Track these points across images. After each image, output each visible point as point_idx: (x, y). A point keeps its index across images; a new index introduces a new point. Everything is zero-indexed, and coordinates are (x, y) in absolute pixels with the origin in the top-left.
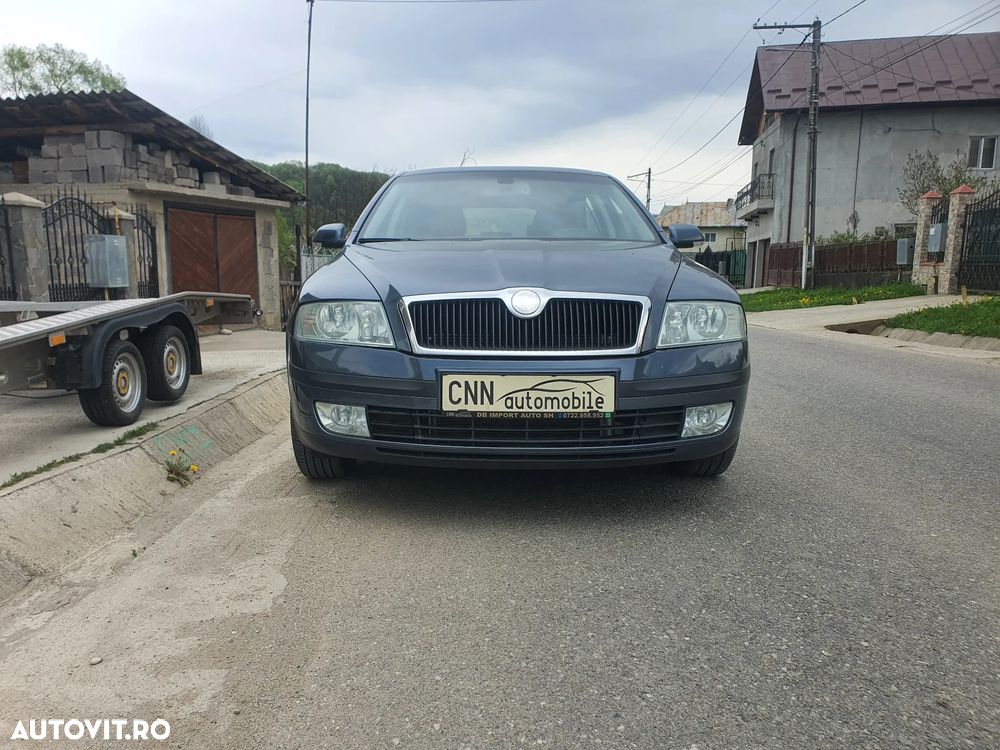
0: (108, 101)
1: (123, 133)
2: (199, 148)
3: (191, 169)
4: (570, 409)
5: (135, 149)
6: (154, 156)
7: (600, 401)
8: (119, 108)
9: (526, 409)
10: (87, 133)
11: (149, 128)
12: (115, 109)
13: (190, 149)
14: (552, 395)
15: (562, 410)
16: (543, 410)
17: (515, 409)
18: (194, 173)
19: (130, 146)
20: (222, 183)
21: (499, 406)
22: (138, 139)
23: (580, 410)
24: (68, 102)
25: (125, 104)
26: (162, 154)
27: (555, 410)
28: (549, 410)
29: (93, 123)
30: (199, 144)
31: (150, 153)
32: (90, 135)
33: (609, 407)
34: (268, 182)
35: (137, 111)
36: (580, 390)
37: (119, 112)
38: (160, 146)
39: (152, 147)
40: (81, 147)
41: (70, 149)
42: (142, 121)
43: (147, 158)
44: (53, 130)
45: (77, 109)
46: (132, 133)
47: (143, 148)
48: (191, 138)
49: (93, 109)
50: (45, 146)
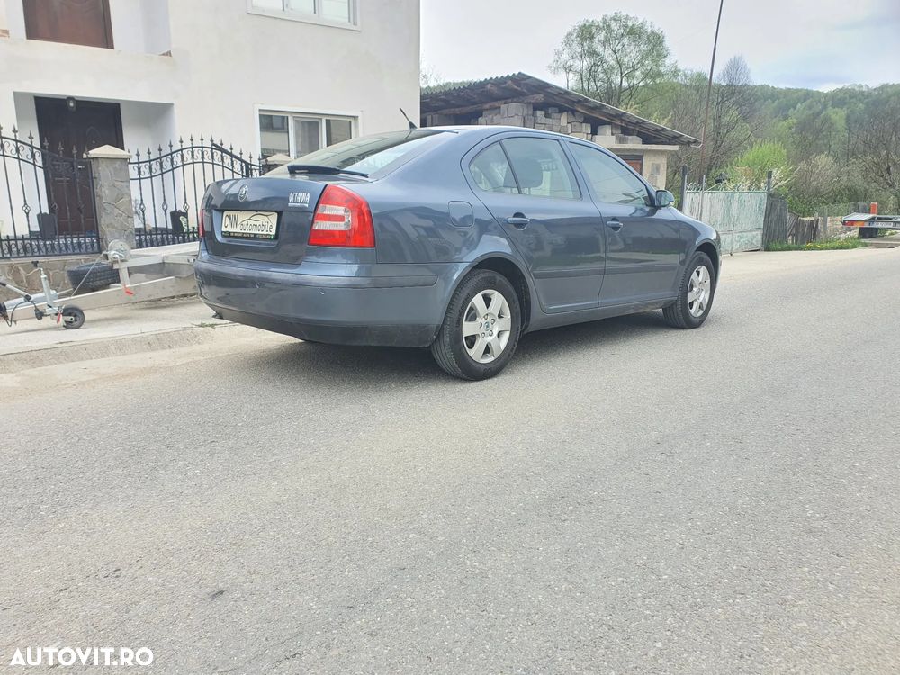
0: (510, 82)
1: (525, 103)
2: (588, 108)
3: (584, 125)
5: (534, 115)
6: (550, 118)
8: (519, 86)
10: (502, 106)
11: (540, 98)
12: (516, 87)
13: (579, 109)
18: (587, 128)
19: (531, 112)
20: (612, 134)
24: (489, 86)
25: (523, 82)
26: (557, 115)
29: (507, 98)
30: (587, 105)
31: (547, 116)
32: (504, 107)
34: (657, 130)
35: (534, 86)
37: (519, 89)
38: (557, 110)
39: (550, 112)
40: (498, 116)
41: (492, 119)
42: (537, 93)
43: (544, 120)
44: (487, 106)
45: (495, 89)
46: (530, 103)
47: (540, 114)
48: (580, 101)
49: (504, 88)
50: (480, 118)
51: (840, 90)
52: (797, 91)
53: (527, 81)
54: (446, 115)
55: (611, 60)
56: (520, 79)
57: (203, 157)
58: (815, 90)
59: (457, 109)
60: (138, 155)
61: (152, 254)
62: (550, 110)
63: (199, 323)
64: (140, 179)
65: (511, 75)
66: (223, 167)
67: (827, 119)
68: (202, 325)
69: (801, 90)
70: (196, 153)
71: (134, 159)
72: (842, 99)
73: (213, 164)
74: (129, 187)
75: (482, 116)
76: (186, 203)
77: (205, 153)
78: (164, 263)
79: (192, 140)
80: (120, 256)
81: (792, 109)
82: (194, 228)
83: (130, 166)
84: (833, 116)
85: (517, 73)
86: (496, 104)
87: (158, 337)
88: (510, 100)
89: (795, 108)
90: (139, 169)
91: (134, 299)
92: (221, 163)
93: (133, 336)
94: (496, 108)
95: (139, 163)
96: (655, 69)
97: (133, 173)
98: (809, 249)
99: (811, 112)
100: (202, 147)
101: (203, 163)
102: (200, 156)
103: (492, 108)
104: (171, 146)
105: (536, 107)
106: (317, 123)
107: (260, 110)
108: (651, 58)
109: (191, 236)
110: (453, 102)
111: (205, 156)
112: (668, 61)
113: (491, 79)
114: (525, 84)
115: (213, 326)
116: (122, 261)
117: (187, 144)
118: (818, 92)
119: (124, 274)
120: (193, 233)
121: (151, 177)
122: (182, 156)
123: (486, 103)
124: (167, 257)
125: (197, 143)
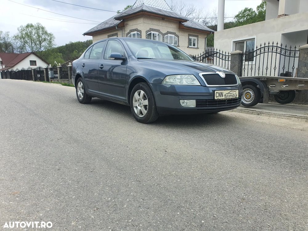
9: (228, 98)
14: (231, 94)
15: (232, 97)
17: (226, 98)
21: (224, 98)
33: (238, 96)
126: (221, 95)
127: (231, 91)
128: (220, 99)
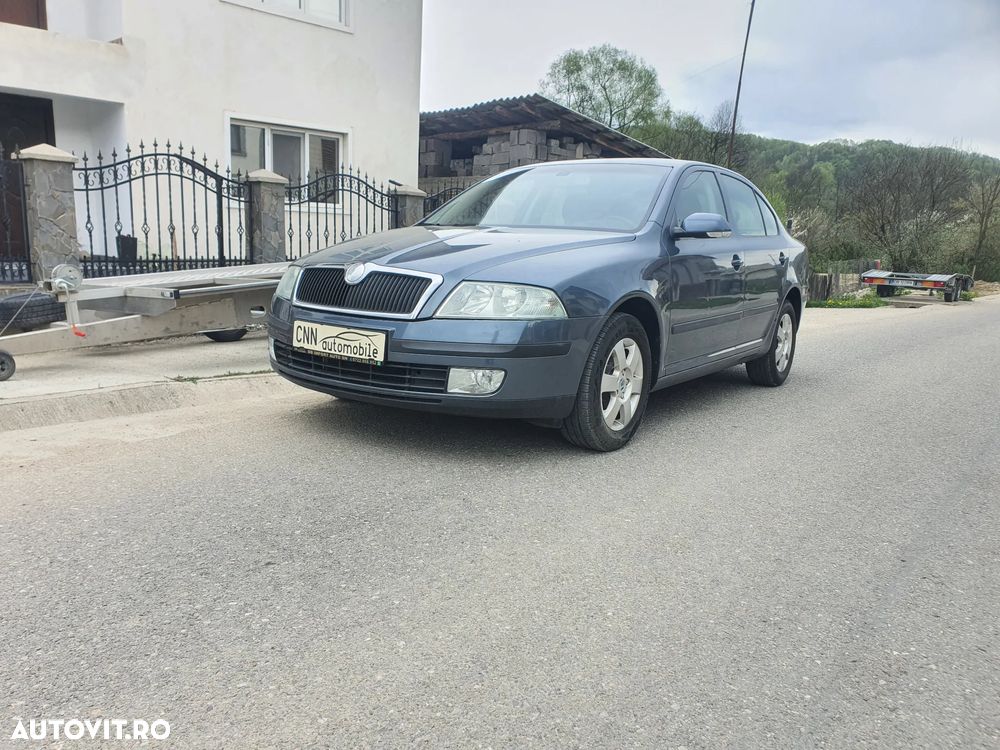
0: (524, 105)
1: (538, 130)
2: (608, 140)
4: (357, 356)
5: (547, 144)
6: (566, 148)
7: (375, 352)
8: (533, 110)
9: (333, 352)
10: (512, 132)
11: (556, 124)
12: (530, 111)
13: (597, 140)
14: (347, 343)
15: (353, 355)
16: (342, 353)
17: (327, 351)
19: (544, 141)
21: (319, 348)
22: (551, 135)
23: (363, 357)
24: (498, 108)
25: (538, 105)
26: (573, 146)
27: (349, 355)
28: (345, 354)
29: (518, 124)
30: (606, 135)
31: (562, 146)
32: (514, 133)
33: (380, 358)
36: (364, 341)
37: (533, 113)
38: (572, 139)
39: (564, 141)
40: (507, 144)
41: (500, 146)
42: (553, 119)
43: (558, 151)
44: (493, 131)
45: (505, 113)
46: (544, 130)
47: (554, 143)
48: (598, 131)
49: (516, 112)
50: (485, 145)
51: (826, 145)
52: (784, 142)
53: (543, 105)
54: (444, 140)
55: (599, 96)
56: (536, 101)
57: (169, 168)
58: (800, 142)
59: (457, 134)
60: (85, 159)
61: (107, 285)
62: (565, 140)
63: (175, 376)
64: (87, 190)
65: (525, 96)
66: (194, 181)
67: (817, 172)
68: (179, 379)
69: (787, 142)
70: (160, 163)
71: (80, 164)
72: (827, 152)
73: (182, 177)
74: (72, 199)
75: (486, 142)
76: (145, 223)
77: (172, 162)
78: (126, 297)
79: (156, 145)
80: (69, 286)
81: (778, 162)
82: (154, 255)
83: (75, 173)
84: (823, 170)
85: (532, 95)
86: (505, 130)
87: (122, 394)
88: (520, 126)
89: (782, 161)
90: (86, 177)
91: (84, 342)
92: (191, 177)
93: (88, 393)
94: (503, 134)
95: (86, 170)
96: (647, 109)
97: (78, 181)
98: (830, 306)
99: (797, 165)
100: (169, 155)
101: (169, 174)
102: (165, 165)
103: (499, 135)
104: (115, 155)
105: (550, 135)
106: (300, 138)
107: (231, 119)
108: (642, 96)
109: (150, 265)
110: (452, 125)
111: (172, 167)
112: (660, 101)
113: (501, 100)
114: (540, 107)
115: (193, 380)
116: (72, 292)
117: (148, 149)
118: (804, 145)
119: (72, 310)
120: (154, 261)
121: (102, 189)
122: (143, 164)
123: (491, 128)
124: (131, 289)
125: (162, 149)
126: (311, 336)
127: (346, 330)
128: (307, 350)
